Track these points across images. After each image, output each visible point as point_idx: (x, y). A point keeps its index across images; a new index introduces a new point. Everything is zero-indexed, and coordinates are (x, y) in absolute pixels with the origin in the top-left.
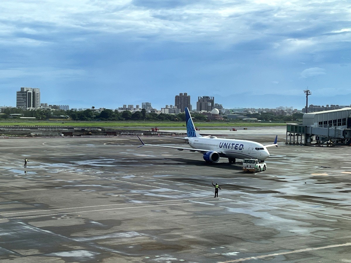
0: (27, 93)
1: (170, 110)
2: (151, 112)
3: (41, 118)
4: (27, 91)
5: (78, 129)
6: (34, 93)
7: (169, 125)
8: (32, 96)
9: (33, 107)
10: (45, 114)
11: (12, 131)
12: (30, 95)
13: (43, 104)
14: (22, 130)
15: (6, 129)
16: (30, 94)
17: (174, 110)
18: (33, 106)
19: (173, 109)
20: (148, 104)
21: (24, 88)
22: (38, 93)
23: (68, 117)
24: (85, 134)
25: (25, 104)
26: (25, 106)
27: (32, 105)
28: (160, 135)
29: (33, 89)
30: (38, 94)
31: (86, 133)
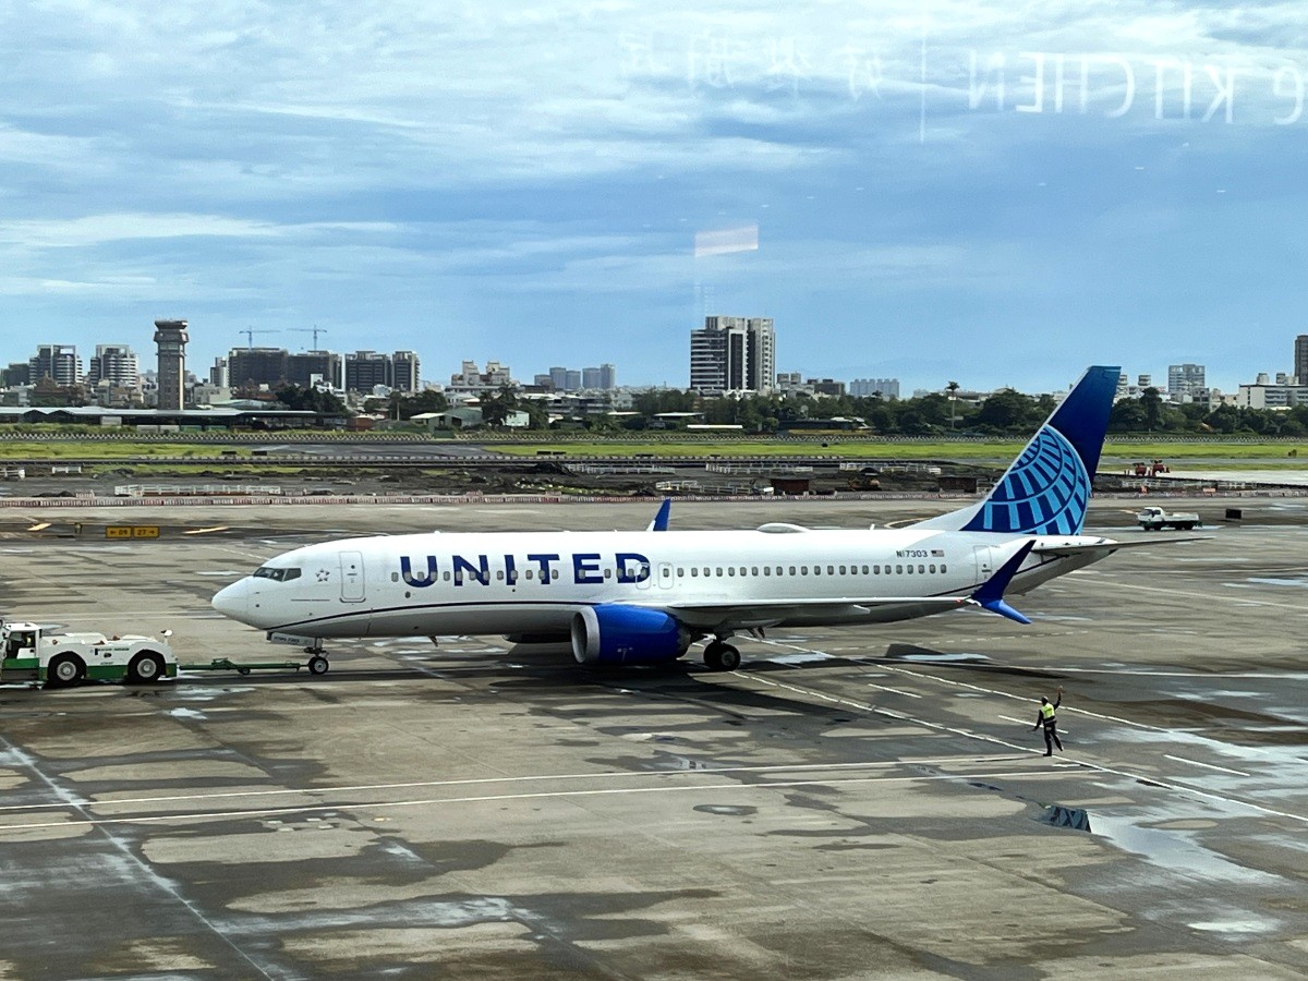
0: (727, 335)
1: (1270, 390)
2: (1195, 399)
3: (760, 428)
4: (728, 328)
5: (855, 468)
6: (752, 335)
7: (1235, 451)
8: (745, 346)
9: (751, 385)
10: (776, 415)
11: (608, 475)
12: (737, 344)
13: (786, 376)
14: (647, 473)
15: (588, 469)
16: (737, 338)
17: (1289, 392)
18: (748, 384)
19: (1283, 390)
20: (1194, 370)
21: (716, 319)
22: (767, 337)
23: (860, 424)
24: (855, 486)
25: (721, 377)
26: (721, 382)
27: (745, 381)
28: (1149, 490)
29: (749, 321)
30: (768, 340)
31: (857, 483)
